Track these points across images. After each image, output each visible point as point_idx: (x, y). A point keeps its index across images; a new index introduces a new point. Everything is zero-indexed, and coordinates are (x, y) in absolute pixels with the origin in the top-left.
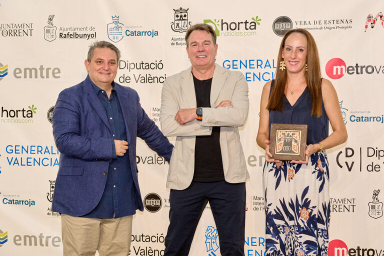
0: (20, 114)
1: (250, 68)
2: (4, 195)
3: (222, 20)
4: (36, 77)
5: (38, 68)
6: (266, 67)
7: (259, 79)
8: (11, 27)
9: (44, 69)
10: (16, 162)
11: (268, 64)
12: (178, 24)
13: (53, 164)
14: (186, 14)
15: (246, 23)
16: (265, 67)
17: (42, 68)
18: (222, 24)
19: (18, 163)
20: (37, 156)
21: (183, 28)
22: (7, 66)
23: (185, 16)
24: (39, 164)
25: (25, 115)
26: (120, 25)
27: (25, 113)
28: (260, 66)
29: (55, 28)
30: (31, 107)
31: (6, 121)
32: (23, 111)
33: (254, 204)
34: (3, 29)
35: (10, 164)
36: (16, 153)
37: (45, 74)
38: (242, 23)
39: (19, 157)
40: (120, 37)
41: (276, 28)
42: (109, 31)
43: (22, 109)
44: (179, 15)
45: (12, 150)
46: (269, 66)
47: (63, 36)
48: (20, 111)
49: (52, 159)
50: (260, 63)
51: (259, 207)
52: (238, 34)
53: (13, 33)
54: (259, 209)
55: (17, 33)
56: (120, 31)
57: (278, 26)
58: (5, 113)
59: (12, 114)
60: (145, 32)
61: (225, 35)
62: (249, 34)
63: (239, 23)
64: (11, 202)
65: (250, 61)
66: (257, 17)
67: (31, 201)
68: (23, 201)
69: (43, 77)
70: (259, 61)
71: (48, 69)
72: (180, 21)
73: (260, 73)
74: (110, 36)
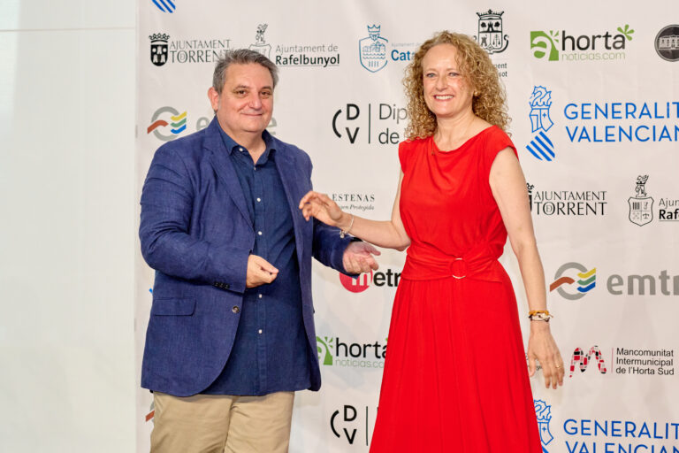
1: (613, 117)
3: (564, 32)
6: (643, 116)
7: (630, 138)
8: (193, 46)
11: (645, 111)
12: (484, 40)
14: (499, 21)
15: (607, 36)
16: (640, 117)
18: (564, 39)
21: (494, 46)
22: (185, 114)
23: (497, 25)
26: (381, 41)
28: (632, 113)
29: (268, 48)
33: (618, 361)
34: (179, 50)
38: (599, 36)
40: (382, 62)
41: (660, 46)
42: (362, 53)
44: (487, 22)
46: (649, 114)
47: (281, 61)
50: (631, 109)
51: (626, 367)
52: (591, 57)
53: (195, 57)
54: (627, 371)
55: (204, 57)
56: (382, 51)
57: (666, 42)
61: (568, 58)
62: (612, 56)
63: (594, 38)
65: (613, 105)
66: (627, 27)
70: (629, 106)
72: (488, 34)
73: (631, 127)
74: (363, 60)
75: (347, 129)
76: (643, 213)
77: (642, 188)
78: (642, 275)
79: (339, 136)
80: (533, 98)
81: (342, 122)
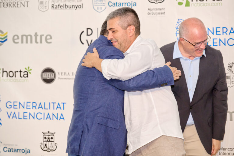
0: (18, 74)
1: (216, 34)
2: (4, 144)
4: (31, 42)
5: (33, 35)
6: (231, 34)
7: (225, 44)
9: (38, 35)
10: (14, 116)
11: (232, 31)
13: (45, 117)
16: (229, 34)
17: (36, 35)
19: (16, 117)
20: (33, 111)
22: (7, 33)
24: (34, 118)
25: (22, 75)
27: (22, 74)
28: (226, 32)
29: (48, 0)
30: (27, 69)
31: (6, 80)
32: (20, 72)
33: (220, 153)
34: (4, 1)
35: (9, 117)
36: (14, 108)
37: (38, 40)
39: (16, 111)
40: (103, 8)
42: (94, 3)
43: (19, 71)
45: (11, 106)
47: (54, 7)
48: (17, 72)
49: (45, 114)
50: (225, 30)
52: (206, 5)
53: (12, 5)
55: (16, 5)
56: (104, 2)
58: (5, 73)
59: (11, 74)
60: (125, 3)
61: (194, 5)
62: (216, 4)
64: (10, 150)
65: (216, 28)
67: (27, 149)
68: (20, 150)
69: (36, 42)
70: (224, 29)
71: (41, 36)
73: (225, 39)
74: (94, 6)
75: (87, 40)
76: (231, 81)
77: (231, 69)
78: (231, 111)
79: (83, 44)
80: (178, 25)
81: (84, 37)
